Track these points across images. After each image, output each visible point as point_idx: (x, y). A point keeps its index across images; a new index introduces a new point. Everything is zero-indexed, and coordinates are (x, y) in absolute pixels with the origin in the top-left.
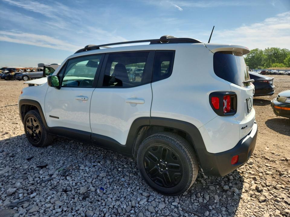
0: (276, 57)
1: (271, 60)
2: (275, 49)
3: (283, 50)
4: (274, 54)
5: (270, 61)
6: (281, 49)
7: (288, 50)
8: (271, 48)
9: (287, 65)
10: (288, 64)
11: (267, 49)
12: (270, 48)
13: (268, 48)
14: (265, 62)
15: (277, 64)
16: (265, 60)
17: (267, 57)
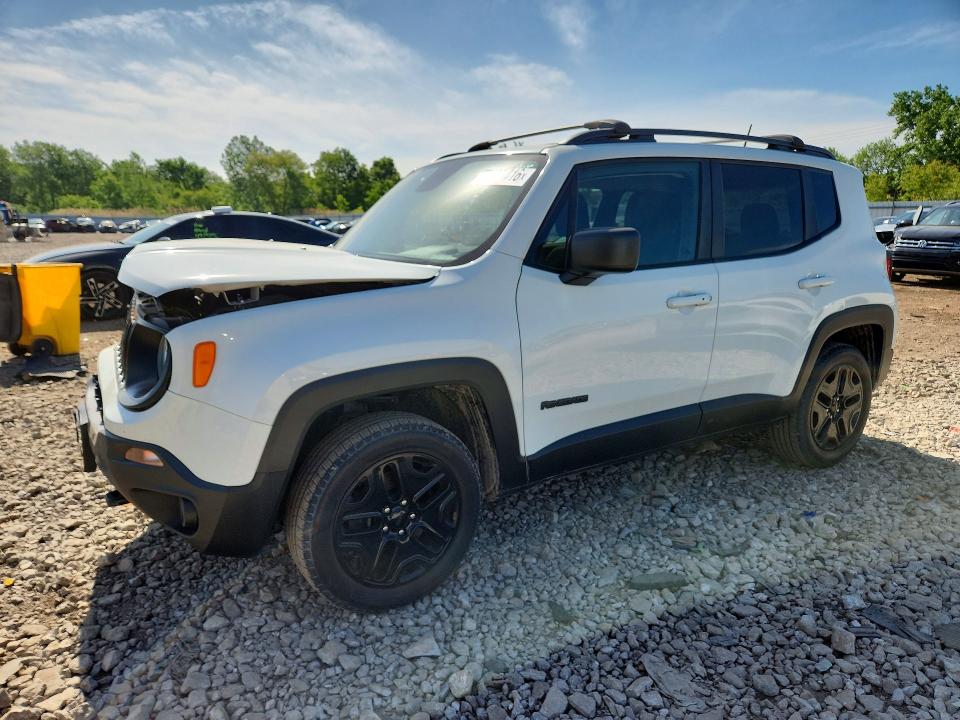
0: (61, 176)
1: (45, 184)
2: (50, 148)
3: (75, 153)
4: (51, 164)
5: (41, 186)
6: (70, 149)
7: (90, 154)
8: (36, 143)
9: (108, 203)
10: (109, 199)
11: (21, 143)
12: (31, 144)
13: (25, 142)
14: (28, 190)
15: (74, 198)
16: (24, 181)
17: (27, 172)
